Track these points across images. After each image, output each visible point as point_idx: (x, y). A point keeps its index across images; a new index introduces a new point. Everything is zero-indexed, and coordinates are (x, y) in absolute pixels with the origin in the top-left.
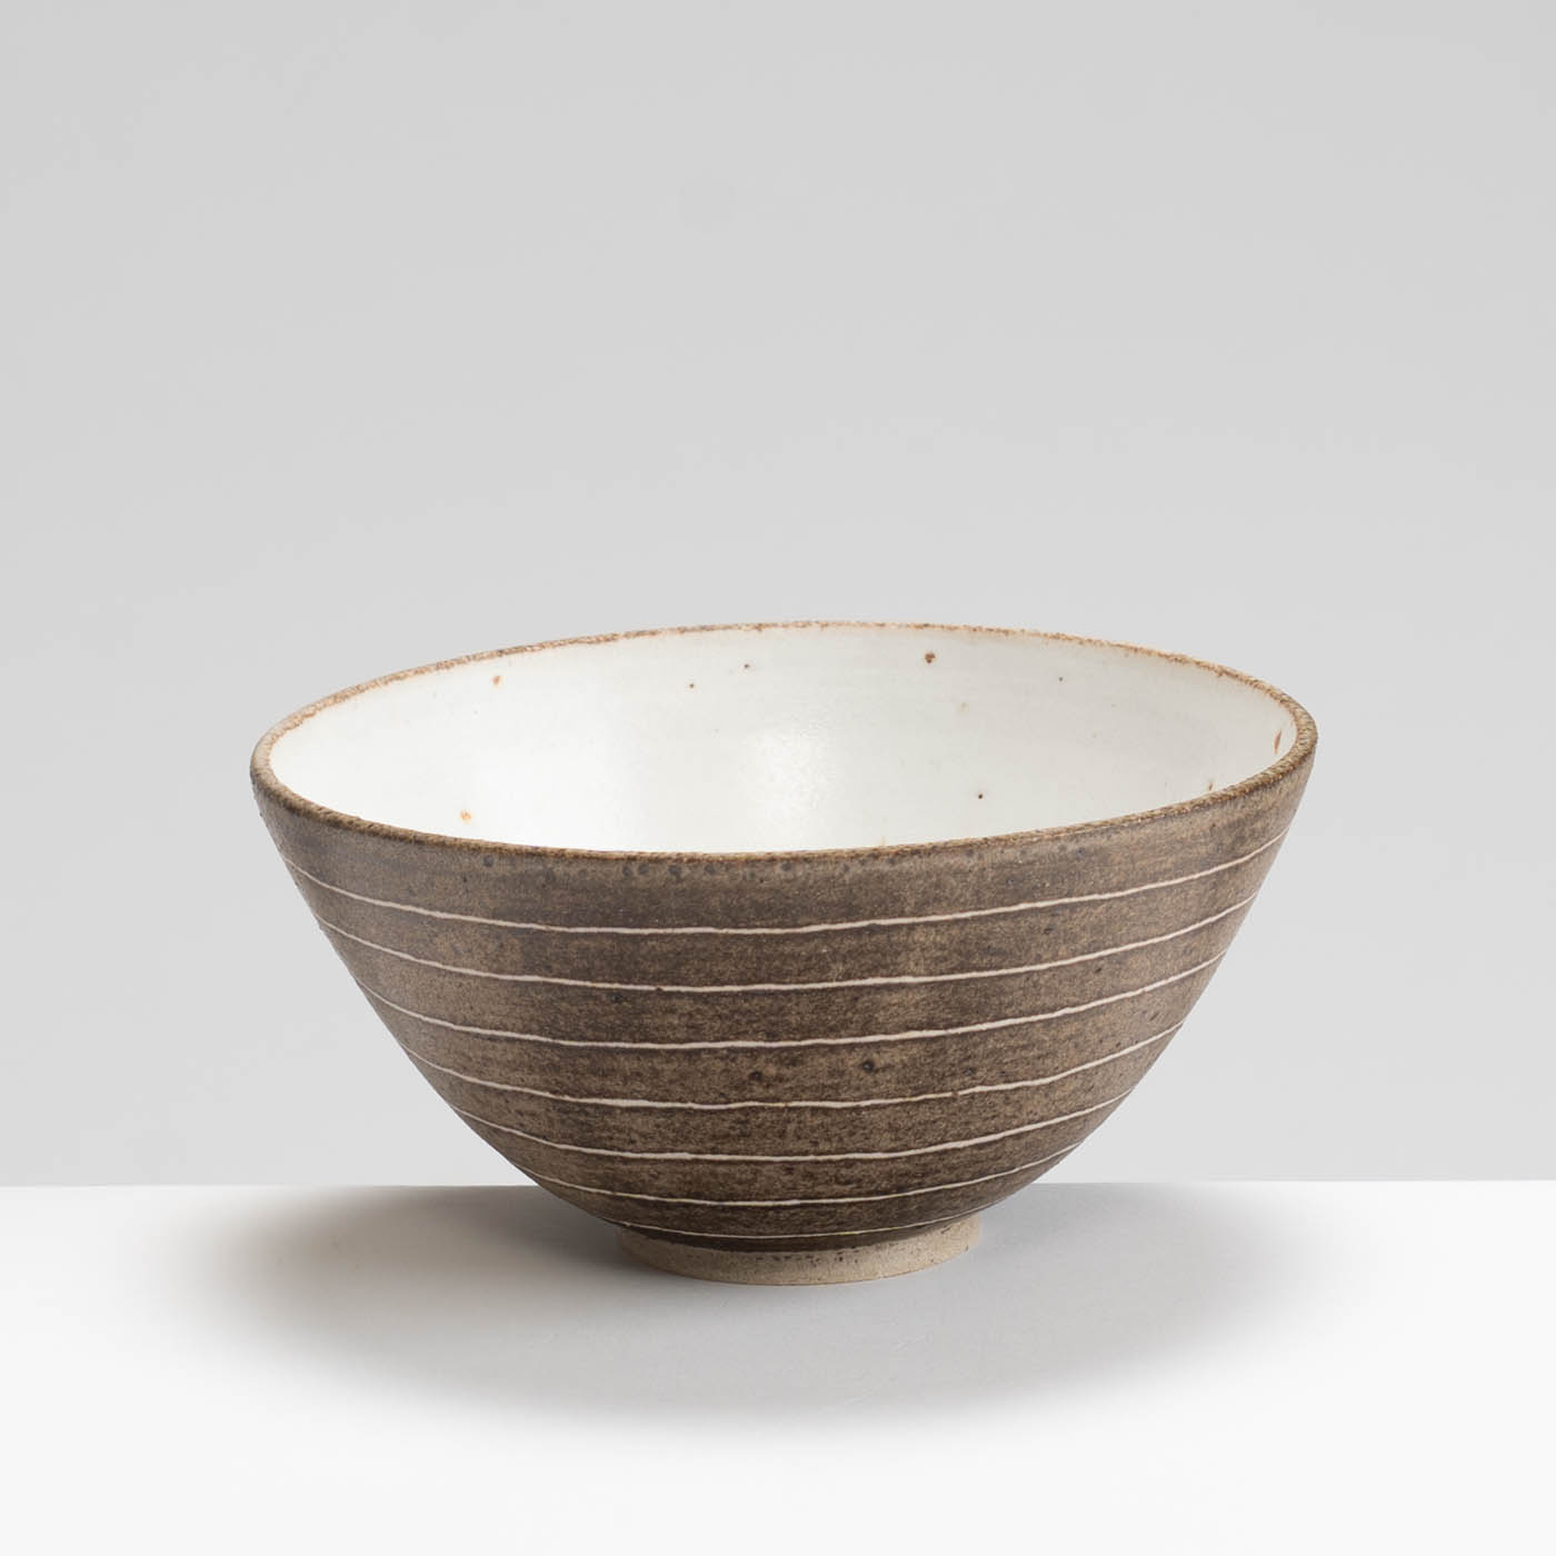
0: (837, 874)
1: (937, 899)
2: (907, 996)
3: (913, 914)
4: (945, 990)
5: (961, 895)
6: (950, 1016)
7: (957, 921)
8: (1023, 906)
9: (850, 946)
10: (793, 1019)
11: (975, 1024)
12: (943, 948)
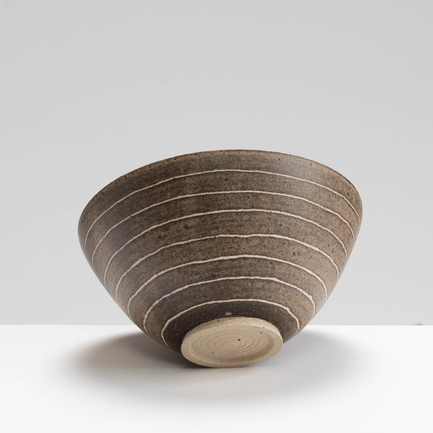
0: (161, 165)
1: (189, 169)
2: (190, 201)
3: (184, 174)
4: (200, 199)
5: (196, 167)
6: (204, 208)
7: (197, 175)
8: (215, 171)
9: (170, 186)
10: (162, 214)
11: (213, 211)
12: (195, 184)
